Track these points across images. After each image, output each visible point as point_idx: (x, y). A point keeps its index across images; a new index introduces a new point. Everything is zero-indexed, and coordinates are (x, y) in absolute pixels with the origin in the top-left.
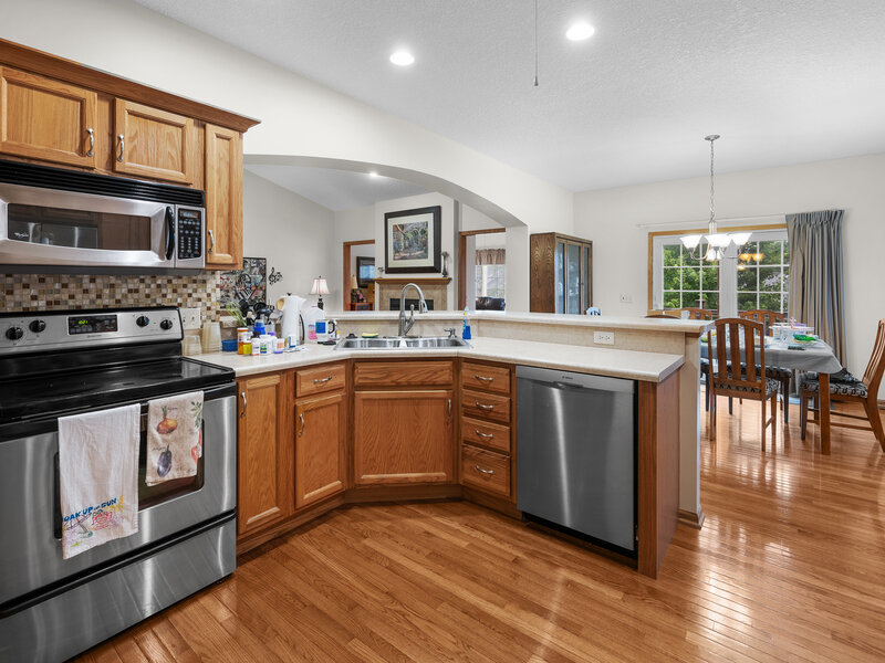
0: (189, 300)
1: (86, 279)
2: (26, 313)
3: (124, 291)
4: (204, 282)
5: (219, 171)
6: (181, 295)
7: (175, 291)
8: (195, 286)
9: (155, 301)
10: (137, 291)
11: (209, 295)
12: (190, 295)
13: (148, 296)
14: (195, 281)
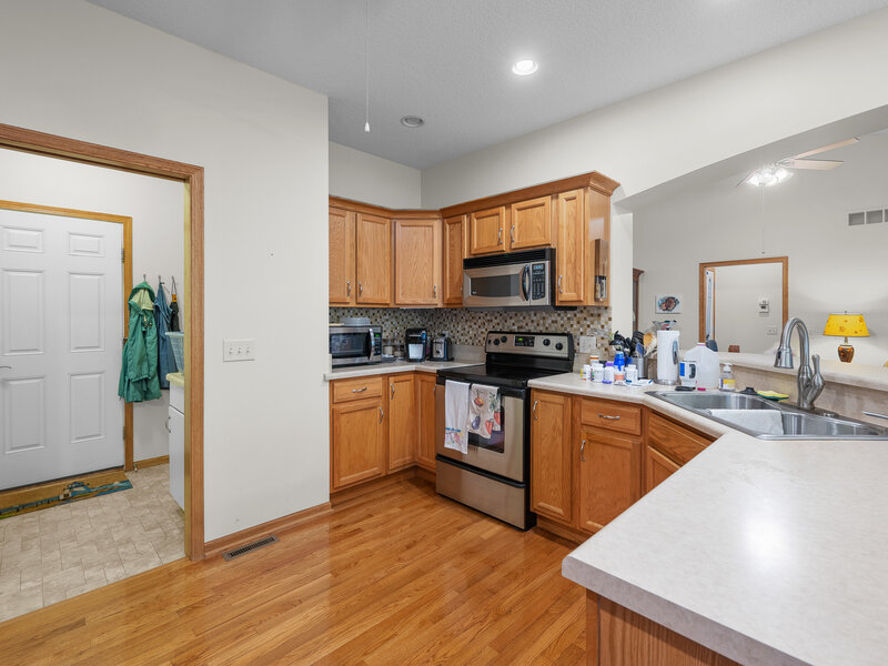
0: (588, 330)
1: (532, 313)
2: (501, 332)
3: (550, 322)
4: (599, 315)
5: (568, 228)
6: (582, 326)
7: (578, 323)
8: (592, 318)
9: (566, 329)
10: (556, 322)
11: (603, 327)
12: (589, 326)
13: (562, 325)
14: (592, 315)
